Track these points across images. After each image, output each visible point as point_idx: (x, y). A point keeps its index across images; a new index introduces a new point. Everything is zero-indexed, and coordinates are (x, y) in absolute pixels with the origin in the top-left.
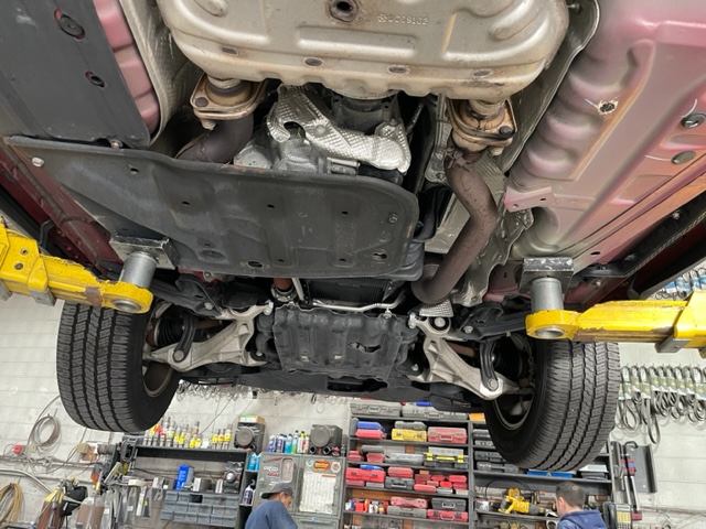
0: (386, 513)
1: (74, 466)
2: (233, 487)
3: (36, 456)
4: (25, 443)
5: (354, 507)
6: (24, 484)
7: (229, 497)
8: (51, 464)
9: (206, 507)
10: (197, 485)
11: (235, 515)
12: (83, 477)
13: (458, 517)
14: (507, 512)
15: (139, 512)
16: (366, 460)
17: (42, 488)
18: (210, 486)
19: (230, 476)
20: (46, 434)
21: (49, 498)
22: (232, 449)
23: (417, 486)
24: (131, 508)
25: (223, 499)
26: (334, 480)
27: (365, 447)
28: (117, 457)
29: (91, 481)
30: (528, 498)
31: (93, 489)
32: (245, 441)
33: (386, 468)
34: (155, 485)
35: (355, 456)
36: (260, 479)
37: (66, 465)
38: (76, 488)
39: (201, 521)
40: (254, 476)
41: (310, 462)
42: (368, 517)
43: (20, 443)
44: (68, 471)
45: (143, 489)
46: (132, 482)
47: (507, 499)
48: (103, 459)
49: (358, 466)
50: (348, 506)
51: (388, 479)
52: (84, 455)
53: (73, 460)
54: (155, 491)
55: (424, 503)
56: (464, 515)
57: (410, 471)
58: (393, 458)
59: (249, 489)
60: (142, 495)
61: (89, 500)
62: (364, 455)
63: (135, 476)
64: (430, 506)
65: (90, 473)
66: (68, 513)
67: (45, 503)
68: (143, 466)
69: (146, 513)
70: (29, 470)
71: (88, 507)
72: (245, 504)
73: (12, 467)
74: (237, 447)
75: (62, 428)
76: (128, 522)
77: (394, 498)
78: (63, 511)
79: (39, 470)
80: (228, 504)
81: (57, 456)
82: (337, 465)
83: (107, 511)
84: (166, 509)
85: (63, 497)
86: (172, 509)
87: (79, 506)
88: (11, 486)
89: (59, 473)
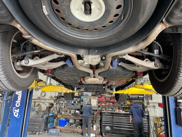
0: (106, 105)
1: (50, 100)
2: (79, 102)
3: (42, 98)
4: (40, 96)
5: (100, 105)
6: (41, 103)
8: (45, 100)
9: (75, 106)
10: (73, 102)
11: (80, 107)
12: (52, 102)
13: (118, 105)
14: (126, 104)
15: (63, 107)
16: (102, 97)
17: (44, 104)
18: (75, 102)
19: (78, 100)
20: (43, 94)
21: (47, 106)
22: (78, 96)
23: (111, 101)
24: (62, 107)
25: (78, 104)
26: (96, 100)
27: (101, 95)
28: (58, 98)
29: (53, 102)
30: (130, 102)
31: (54, 104)
32: (80, 94)
33: (105, 98)
34: (65, 102)
35: (100, 96)
36: (84, 101)
37: (48, 100)
38: (52, 104)
39: (74, 108)
40: (83, 100)
41: (92, 98)
42: (103, 106)
43: (39, 96)
44: (49, 101)
45: (63, 103)
46: (61, 102)
47: (126, 102)
48: (55, 98)
49: (100, 98)
50: (99, 104)
51: (106, 100)
52: (51, 98)
53: (50, 99)
54: (65, 103)
55: (112, 103)
56: (119, 105)
57: (109, 98)
58: (106, 96)
59: (82, 102)
60: (63, 104)
61: (55, 106)
62: (101, 96)
63: (61, 101)
64: (113, 104)
65: (53, 101)
66: (51, 108)
67: (47, 107)
68: (62, 99)
69: (64, 107)
70: (41, 101)
71: (55, 107)
72: (81, 105)
73: (38, 101)
74: (79, 95)
75: (46, 93)
76: (62, 109)
77: (107, 103)
78: (50, 108)
79: (43, 101)
80: (79, 105)
81: (46, 98)
82: (97, 98)
83: (58, 107)
84: (68, 106)
85: (50, 105)
86: (69, 106)
87: (53, 107)
88: (39, 104)
89: (47, 101)
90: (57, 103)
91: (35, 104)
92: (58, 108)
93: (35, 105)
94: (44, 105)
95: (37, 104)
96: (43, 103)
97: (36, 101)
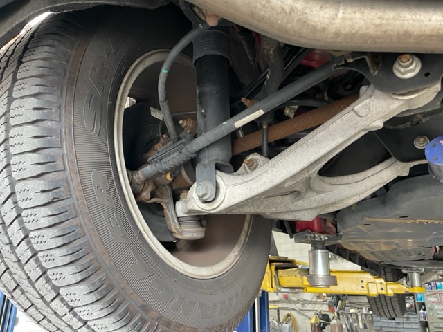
1: (315, 303)
2: (412, 311)
3: (295, 299)
6: (293, 313)
7: (411, 316)
9: (399, 323)
11: (418, 326)
12: (324, 308)
15: (361, 326)
17: (303, 314)
19: (408, 305)
21: (313, 321)
24: (356, 324)
25: (408, 318)
28: (338, 298)
29: (327, 309)
31: (331, 315)
34: (364, 311)
36: (428, 306)
37: (311, 302)
38: (323, 315)
40: (423, 304)
44: (313, 306)
45: (359, 314)
46: (352, 311)
48: (330, 299)
52: (318, 297)
53: (314, 299)
54: (366, 315)
59: (421, 311)
60: (360, 317)
61: (334, 322)
63: (352, 307)
65: (327, 306)
66: (324, 328)
67: (312, 324)
68: (352, 301)
69: (365, 326)
71: (335, 325)
72: (422, 320)
73: (284, 305)
78: (321, 327)
79: (299, 306)
80: (412, 320)
81: (305, 298)
84: (376, 324)
85: (319, 321)
86: (379, 324)
87: (329, 324)
88: (289, 315)
89: (309, 307)
90: (338, 314)
91: (278, 314)
92: (346, 329)
93: (279, 318)
94: (303, 317)
95: (283, 314)
96: (299, 312)
97: (280, 305)
